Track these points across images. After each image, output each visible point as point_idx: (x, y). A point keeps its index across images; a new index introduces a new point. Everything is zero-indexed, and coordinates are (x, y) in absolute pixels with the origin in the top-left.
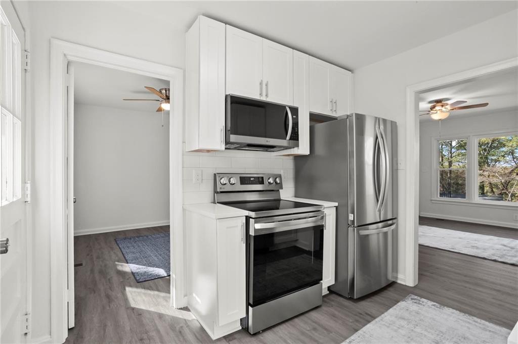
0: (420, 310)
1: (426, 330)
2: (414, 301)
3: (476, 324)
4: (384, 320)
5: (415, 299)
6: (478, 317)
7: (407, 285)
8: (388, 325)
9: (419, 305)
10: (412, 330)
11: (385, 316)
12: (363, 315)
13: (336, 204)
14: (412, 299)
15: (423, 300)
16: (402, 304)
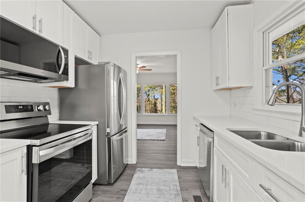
0: (145, 176)
1: (152, 185)
2: (140, 171)
3: (166, 172)
4: (132, 189)
5: (140, 170)
6: (165, 169)
7: (133, 163)
8: (135, 192)
9: (143, 173)
10: (147, 189)
11: (131, 187)
12: (120, 192)
13: (97, 123)
14: (139, 171)
15: (143, 169)
16: (135, 176)
